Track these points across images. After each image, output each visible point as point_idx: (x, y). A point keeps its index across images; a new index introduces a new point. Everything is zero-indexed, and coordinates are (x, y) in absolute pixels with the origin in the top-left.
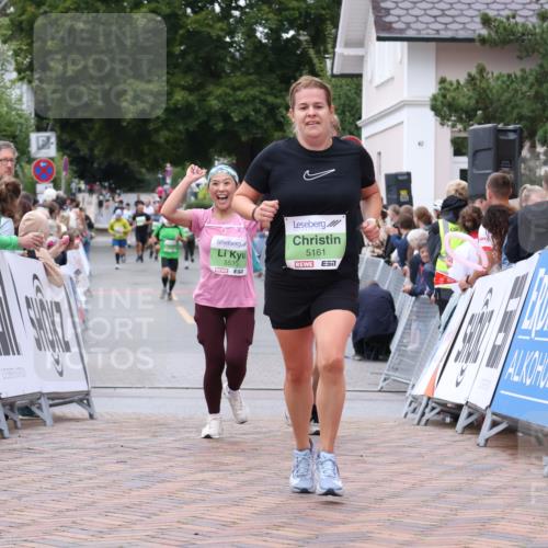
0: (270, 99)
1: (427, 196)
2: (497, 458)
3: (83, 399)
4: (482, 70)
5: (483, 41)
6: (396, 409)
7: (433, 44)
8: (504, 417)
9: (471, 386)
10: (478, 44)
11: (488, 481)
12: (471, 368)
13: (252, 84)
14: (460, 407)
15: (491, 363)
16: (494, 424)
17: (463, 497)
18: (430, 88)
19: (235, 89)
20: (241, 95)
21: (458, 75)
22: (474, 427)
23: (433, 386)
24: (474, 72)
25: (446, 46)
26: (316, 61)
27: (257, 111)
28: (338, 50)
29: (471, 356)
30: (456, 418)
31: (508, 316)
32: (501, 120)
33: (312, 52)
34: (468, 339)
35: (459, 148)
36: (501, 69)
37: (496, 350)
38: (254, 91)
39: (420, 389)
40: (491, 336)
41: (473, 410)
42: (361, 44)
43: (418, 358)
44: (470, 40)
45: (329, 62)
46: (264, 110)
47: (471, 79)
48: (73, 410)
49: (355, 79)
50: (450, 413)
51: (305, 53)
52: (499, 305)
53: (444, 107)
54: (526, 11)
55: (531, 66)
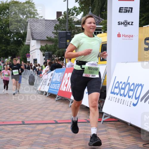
0: (17, 48)
1: (39, 62)
2: (49, 99)
4: (47, 44)
5: (47, 40)
6: (35, 92)
7: (40, 41)
8: (50, 93)
9: (46, 89)
10: (46, 41)
11: (48, 102)
12: (46, 86)
13: (14, 46)
14: (44, 92)
15: (48, 85)
16: (48, 94)
17: (44, 104)
18: (40, 47)
19: (12, 47)
20: (13, 47)
21: (43, 45)
22: (46, 94)
23: (40, 89)
24: (46, 44)
25: (42, 41)
26: (23, 43)
27: (15, 50)
28: (27, 41)
29: (46, 85)
30: (43, 93)
31: (50, 79)
32: (49, 51)
33: (23, 42)
34: (45, 82)
35: (44, 55)
36: (49, 44)
37: (49, 84)
38: (14, 47)
39: (38, 89)
41: (46, 92)
42: (30, 40)
43: (38, 85)
44: (45, 40)
45: (25, 43)
46: (16, 50)
47: (45, 46)
49: (29, 45)
50: (42, 93)
51: (22, 42)
52: (49, 77)
53: (42, 49)
54: (53, 36)
55: (54, 44)
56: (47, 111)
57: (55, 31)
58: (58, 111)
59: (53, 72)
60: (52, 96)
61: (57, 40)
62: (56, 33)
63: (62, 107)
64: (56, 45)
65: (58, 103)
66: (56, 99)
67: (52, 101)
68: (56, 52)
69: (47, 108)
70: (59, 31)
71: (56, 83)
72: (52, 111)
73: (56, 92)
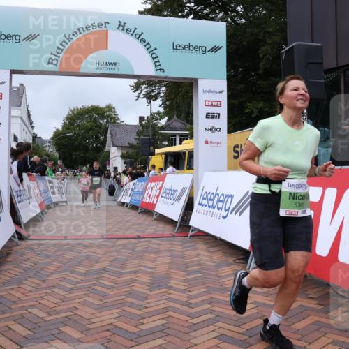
0: (96, 155)
1: (120, 170)
2: (130, 211)
3: (66, 202)
4: (128, 151)
5: (128, 147)
6: (115, 203)
8: (131, 204)
9: (127, 200)
11: (129, 214)
12: (127, 197)
14: (125, 203)
15: (130, 196)
17: (125, 217)
18: (120, 154)
19: (90, 154)
21: (125, 152)
22: (127, 206)
23: (121, 200)
25: (122, 147)
26: (103, 149)
27: (94, 157)
28: (106, 148)
29: (127, 195)
31: (132, 189)
32: (131, 159)
34: (126, 192)
35: (125, 163)
36: (131, 151)
37: (130, 194)
38: (93, 154)
39: (119, 200)
40: (130, 192)
41: (127, 203)
42: (109, 147)
43: (119, 196)
44: (126, 147)
45: (105, 150)
48: (64, 204)
49: (109, 153)
50: (123, 204)
51: (101, 148)
52: (131, 187)
53: (123, 157)
54: (135, 142)
55: (136, 151)
56: (129, 224)
57: (137, 137)
58: (141, 224)
59: (134, 181)
60: (134, 207)
61: (139, 147)
62: (138, 139)
63: (145, 220)
64: (138, 152)
65: (140, 215)
66: (138, 211)
67: (133, 213)
68: (139, 160)
69: (128, 222)
70: (141, 137)
71: (138, 193)
72: (134, 224)
73: (138, 204)
